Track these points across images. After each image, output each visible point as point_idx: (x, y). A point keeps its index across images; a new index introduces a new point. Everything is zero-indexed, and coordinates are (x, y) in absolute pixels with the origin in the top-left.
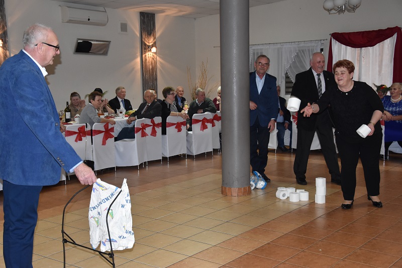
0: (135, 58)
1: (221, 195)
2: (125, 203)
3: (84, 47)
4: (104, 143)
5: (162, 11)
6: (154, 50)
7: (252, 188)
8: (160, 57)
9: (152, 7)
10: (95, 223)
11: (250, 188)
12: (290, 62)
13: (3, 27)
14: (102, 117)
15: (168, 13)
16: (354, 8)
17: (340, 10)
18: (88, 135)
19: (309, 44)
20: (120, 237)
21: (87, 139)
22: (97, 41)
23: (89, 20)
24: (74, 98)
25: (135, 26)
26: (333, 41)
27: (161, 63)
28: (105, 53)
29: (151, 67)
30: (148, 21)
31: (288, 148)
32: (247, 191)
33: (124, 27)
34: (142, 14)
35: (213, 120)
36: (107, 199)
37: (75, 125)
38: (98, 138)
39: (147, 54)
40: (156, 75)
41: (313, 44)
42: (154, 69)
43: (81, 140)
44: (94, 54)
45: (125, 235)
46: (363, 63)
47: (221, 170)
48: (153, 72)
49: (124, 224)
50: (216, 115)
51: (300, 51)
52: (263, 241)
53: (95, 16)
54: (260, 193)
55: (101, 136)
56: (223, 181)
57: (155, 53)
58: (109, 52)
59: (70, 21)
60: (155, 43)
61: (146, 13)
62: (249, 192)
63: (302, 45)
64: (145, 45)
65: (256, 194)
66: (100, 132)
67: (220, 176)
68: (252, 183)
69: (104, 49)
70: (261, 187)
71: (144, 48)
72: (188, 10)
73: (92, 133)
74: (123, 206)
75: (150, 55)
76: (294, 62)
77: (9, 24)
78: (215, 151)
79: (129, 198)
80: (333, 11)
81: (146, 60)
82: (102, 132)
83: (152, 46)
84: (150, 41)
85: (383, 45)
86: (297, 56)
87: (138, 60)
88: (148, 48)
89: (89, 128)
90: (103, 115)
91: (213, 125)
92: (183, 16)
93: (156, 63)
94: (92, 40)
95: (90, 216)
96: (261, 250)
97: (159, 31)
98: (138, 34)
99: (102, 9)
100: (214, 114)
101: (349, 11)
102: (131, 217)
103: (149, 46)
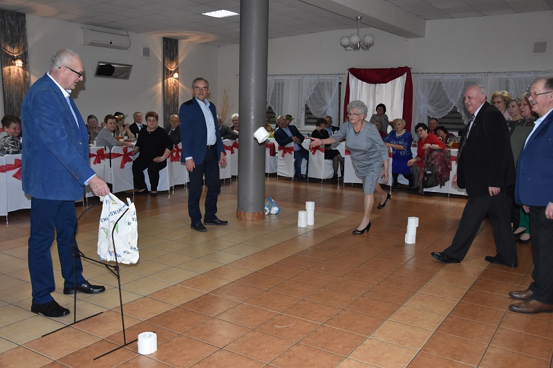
0: (158, 82)
1: (236, 219)
2: (131, 221)
3: (106, 70)
4: (122, 167)
5: (186, 38)
6: (176, 75)
7: (266, 213)
8: (182, 83)
9: (175, 33)
10: (104, 233)
11: (264, 213)
12: (310, 94)
13: (24, 47)
14: (121, 140)
15: (192, 39)
16: (368, 46)
17: (356, 48)
18: (107, 158)
19: (328, 78)
20: (125, 252)
21: (105, 162)
22: (119, 64)
23: (111, 43)
24: (91, 120)
25: (158, 51)
26: (351, 76)
27: (182, 88)
28: (127, 77)
29: (172, 92)
30: (170, 48)
31: (305, 177)
32: (262, 216)
33: (147, 52)
34: (165, 40)
35: (232, 147)
36: (115, 213)
37: (94, 148)
38: (117, 162)
39: (169, 79)
40: (178, 100)
41: (332, 78)
42: (176, 94)
43: (99, 162)
44: (116, 77)
45: (130, 251)
46: (377, 98)
47: (236, 196)
48: (174, 98)
49: (130, 240)
50: (236, 142)
51: (319, 83)
52: (272, 260)
53: (117, 40)
54: (273, 218)
55: (120, 159)
56: (238, 206)
57: (177, 79)
58: (130, 77)
59: (92, 44)
60: (177, 69)
61: (169, 39)
62: (264, 217)
63: (322, 77)
64: (168, 70)
65: (270, 219)
66: (118, 155)
67: (236, 202)
68: (266, 208)
69: (125, 72)
70: (275, 212)
71: (167, 73)
72: (212, 38)
73: (110, 156)
74: (129, 224)
75: (171, 80)
76: (314, 94)
77: (30, 45)
78: (234, 177)
79: (135, 216)
80: (349, 48)
81: (168, 85)
82: (121, 155)
83: (175, 72)
84: (172, 67)
85: (395, 84)
86: (317, 88)
87: (160, 85)
88: (170, 74)
89: (107, 151)
90: (123, 138)
91: (232, 153)
92: (206, 44)
93: (178, 88)
94: (114, 64)
95: (100, 227)
96: (269, 268)
97: (182, 57)
98: (161, 59)
99: (124, 33)
100: (233, 141)
101: (363, 49)
102: (137, 235)
103: (171, 72)
